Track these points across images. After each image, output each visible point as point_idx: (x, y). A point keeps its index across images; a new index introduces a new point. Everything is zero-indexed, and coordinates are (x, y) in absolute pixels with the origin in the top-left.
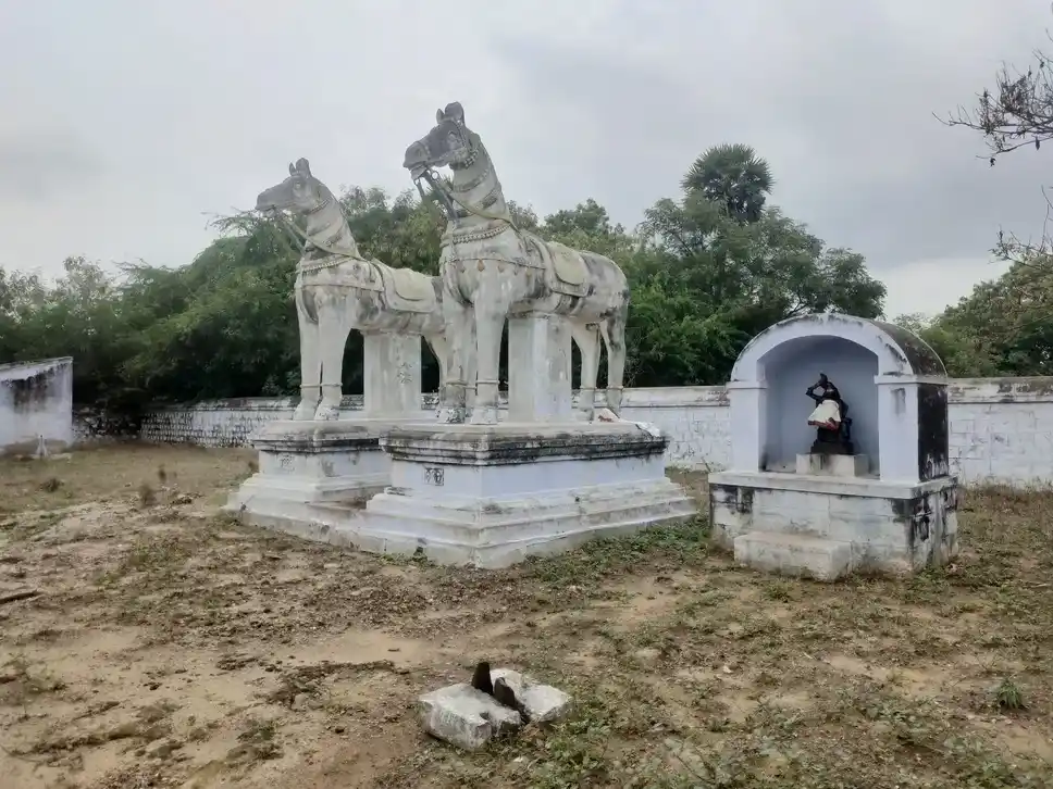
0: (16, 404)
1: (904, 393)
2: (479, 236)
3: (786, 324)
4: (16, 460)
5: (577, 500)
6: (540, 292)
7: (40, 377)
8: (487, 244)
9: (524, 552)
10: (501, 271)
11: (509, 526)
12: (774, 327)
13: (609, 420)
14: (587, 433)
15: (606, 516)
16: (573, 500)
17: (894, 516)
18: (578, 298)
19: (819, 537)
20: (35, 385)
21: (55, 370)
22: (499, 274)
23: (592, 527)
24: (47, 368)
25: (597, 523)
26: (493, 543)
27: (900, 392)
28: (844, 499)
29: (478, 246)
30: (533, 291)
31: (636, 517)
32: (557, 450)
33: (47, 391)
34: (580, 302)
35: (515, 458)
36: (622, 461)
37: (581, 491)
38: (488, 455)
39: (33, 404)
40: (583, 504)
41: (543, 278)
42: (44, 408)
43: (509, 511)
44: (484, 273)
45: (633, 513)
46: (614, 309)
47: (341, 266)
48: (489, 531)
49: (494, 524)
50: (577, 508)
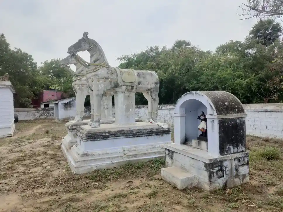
0: (65, 108)
1: (214, 122)
2: (92, 71)
3: (185, 95)
4: (65, 122)
5: (124, 151)
6: (116, 86)
7: (70, 102)
8: (94, 73)
9: (95, 168)
10: (99, 81)
11: (89, 160)
12: (183, 96)
13: (151, 123)
14: (131, 129)
15: (136, 156)
16: (122, 150)
17: (204, 168)
18: (133, 86)
19: (187, 171)
20: (69, 104)
21: (73, 100)
22: (98, 82)
23: (128, 159)
24: (71, 100)
25: (130, 158)
26: (82, 166)
27: (213, 122)
28: (193, 159)
29: (91, 74)
30: (113, 86)
31: (150, 155)
32: (117, 135)
33: (72, 105)
34: (135, 87)
35: (99, 138)
36: (149, 137)
37: (127, 147)
38: (86, 138)
39: (69, 108)
40: (126, 152)
41: (117, 81)
42: (71, 110)
43: (92, 155)
44: (93, 82)
45: (149, 154)
46: (151, 88)
47: (82, 79)
48: (80, 162)
49: (83, 160)
50: (123, 153)
